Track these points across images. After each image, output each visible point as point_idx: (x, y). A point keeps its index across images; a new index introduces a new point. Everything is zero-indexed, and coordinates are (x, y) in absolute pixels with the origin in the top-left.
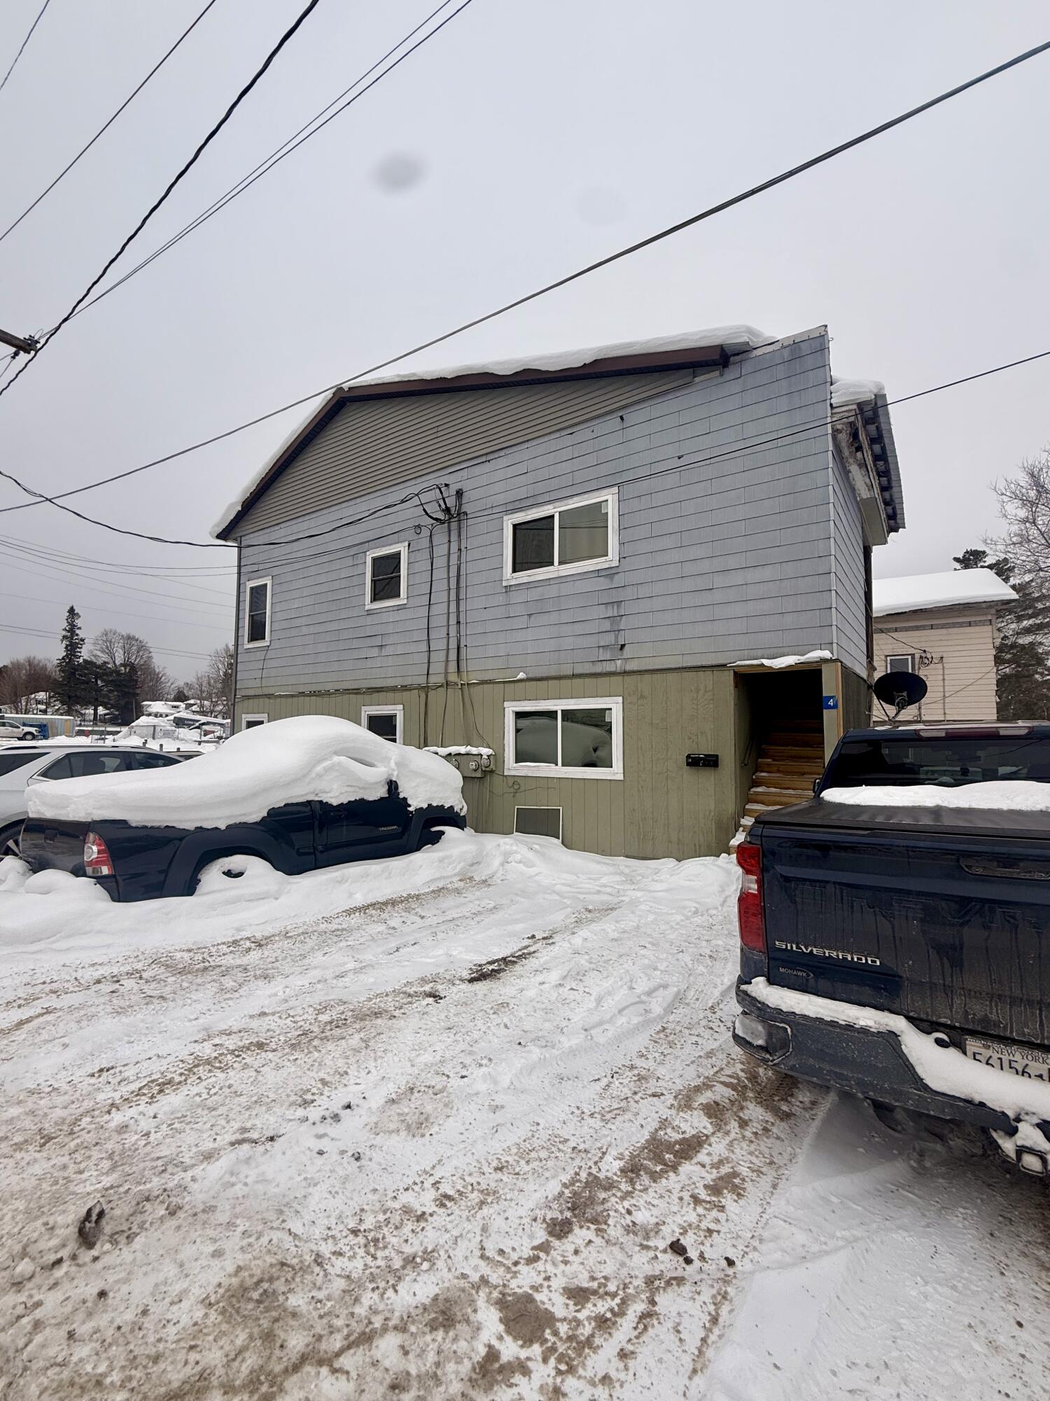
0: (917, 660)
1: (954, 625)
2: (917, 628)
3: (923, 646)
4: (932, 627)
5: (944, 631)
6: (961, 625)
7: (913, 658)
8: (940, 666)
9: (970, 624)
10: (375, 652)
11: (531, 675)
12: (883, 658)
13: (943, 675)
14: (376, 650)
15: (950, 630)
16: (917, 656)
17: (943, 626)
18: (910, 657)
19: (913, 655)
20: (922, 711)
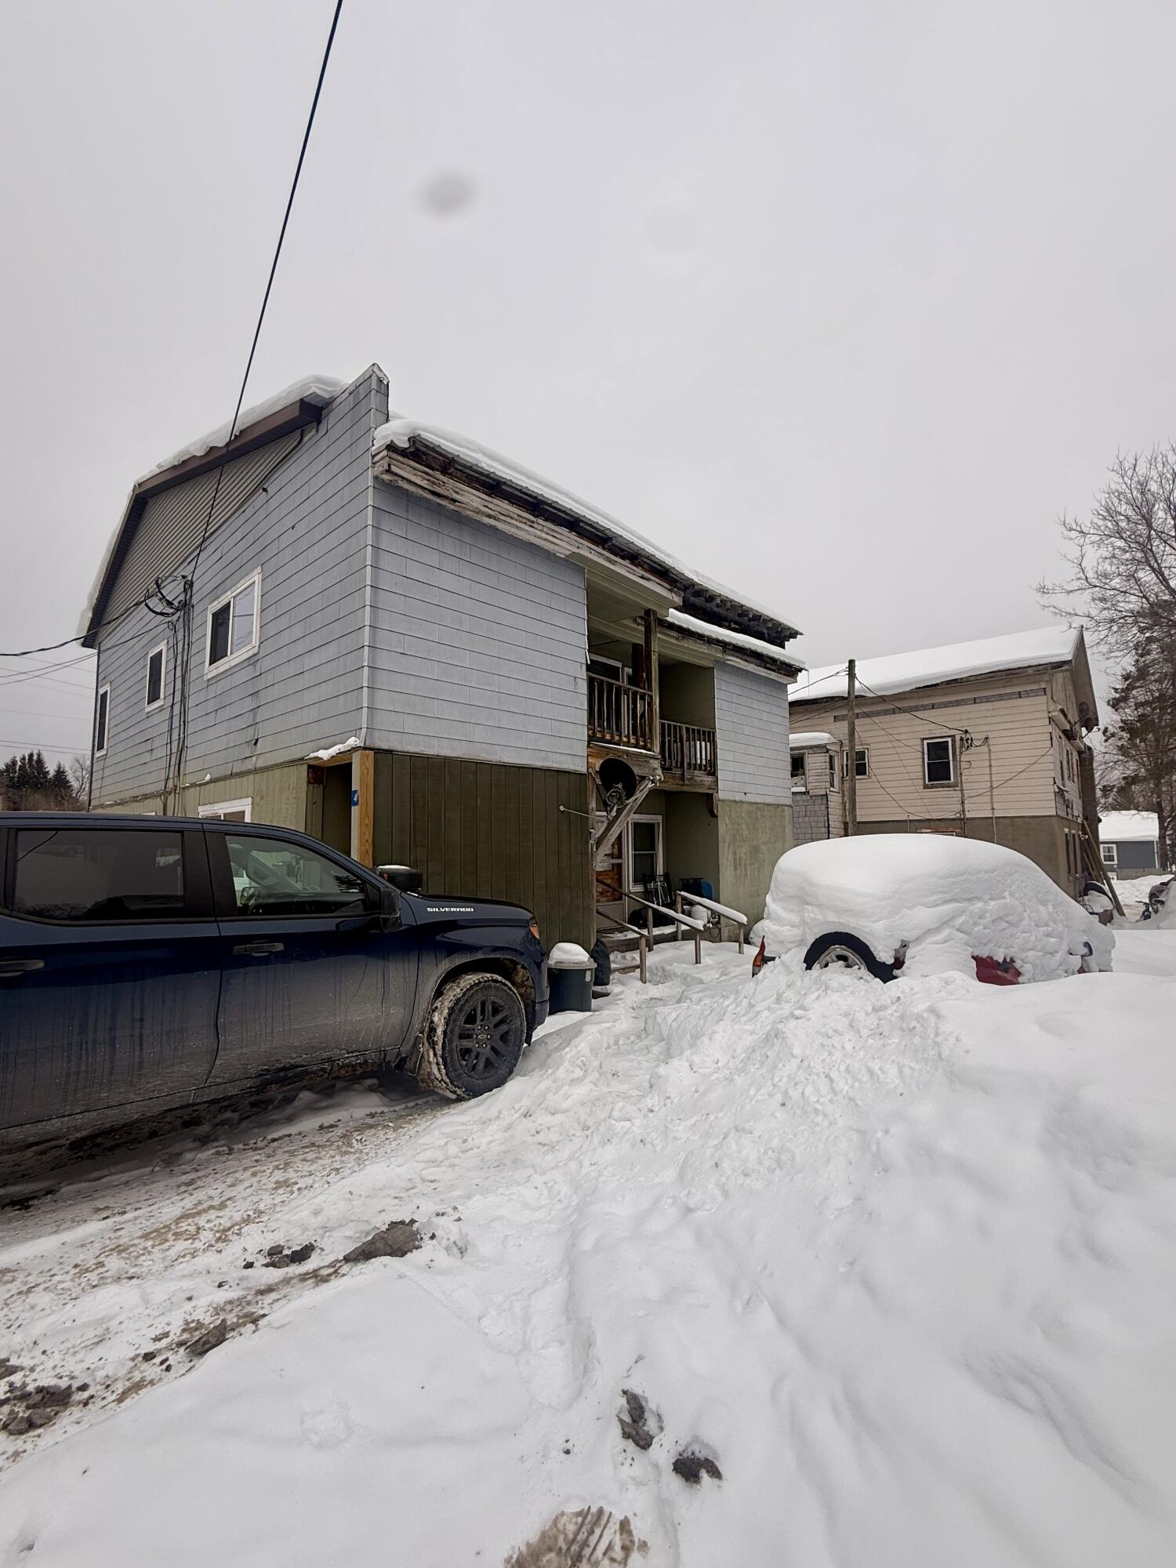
0: (958, 743)
1: (1001, 697)
2: (958, 703)
3: (964, 725)
4: (975, 701)
5: (989, 705)
6: (1009, 696)
7: (954, 741)
8: (985, 749)
9: (1020, 695)
10: (147, 758)
11: (215, 776)
12: (919, 742)
13: (990, 760)
14: (148, 754)
15: (998, 704)
16: (958, 738)
17: (988, 699)
18: (949, 740)
19: (953, 737)
20: (966, 806)
